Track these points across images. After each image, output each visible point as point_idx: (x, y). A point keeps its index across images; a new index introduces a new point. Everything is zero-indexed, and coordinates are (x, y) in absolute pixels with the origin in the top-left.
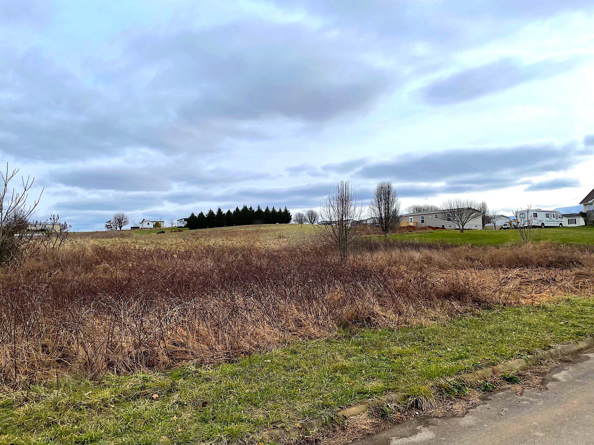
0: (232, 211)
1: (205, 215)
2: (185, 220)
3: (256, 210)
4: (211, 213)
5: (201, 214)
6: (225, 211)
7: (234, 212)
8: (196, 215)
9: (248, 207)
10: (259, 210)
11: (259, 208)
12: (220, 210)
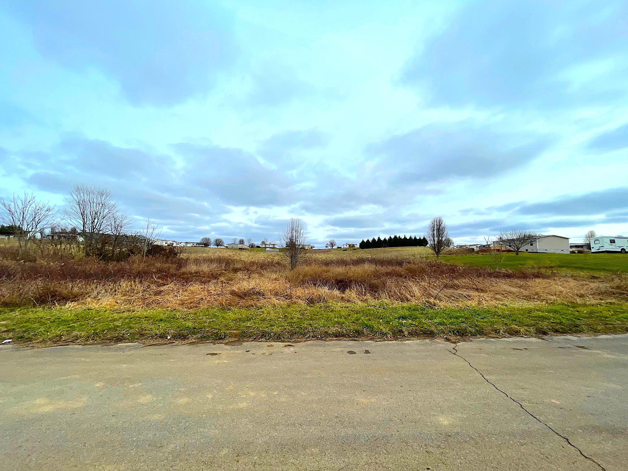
0: (387, 239)
1: (370, 241)
3: (403, 238)
4: (374, 240)
5: (368, 241)
8: (365, 241)
9: (398, 236)
10: (405, 238)
11: (405, 237)
12: (379, 238)
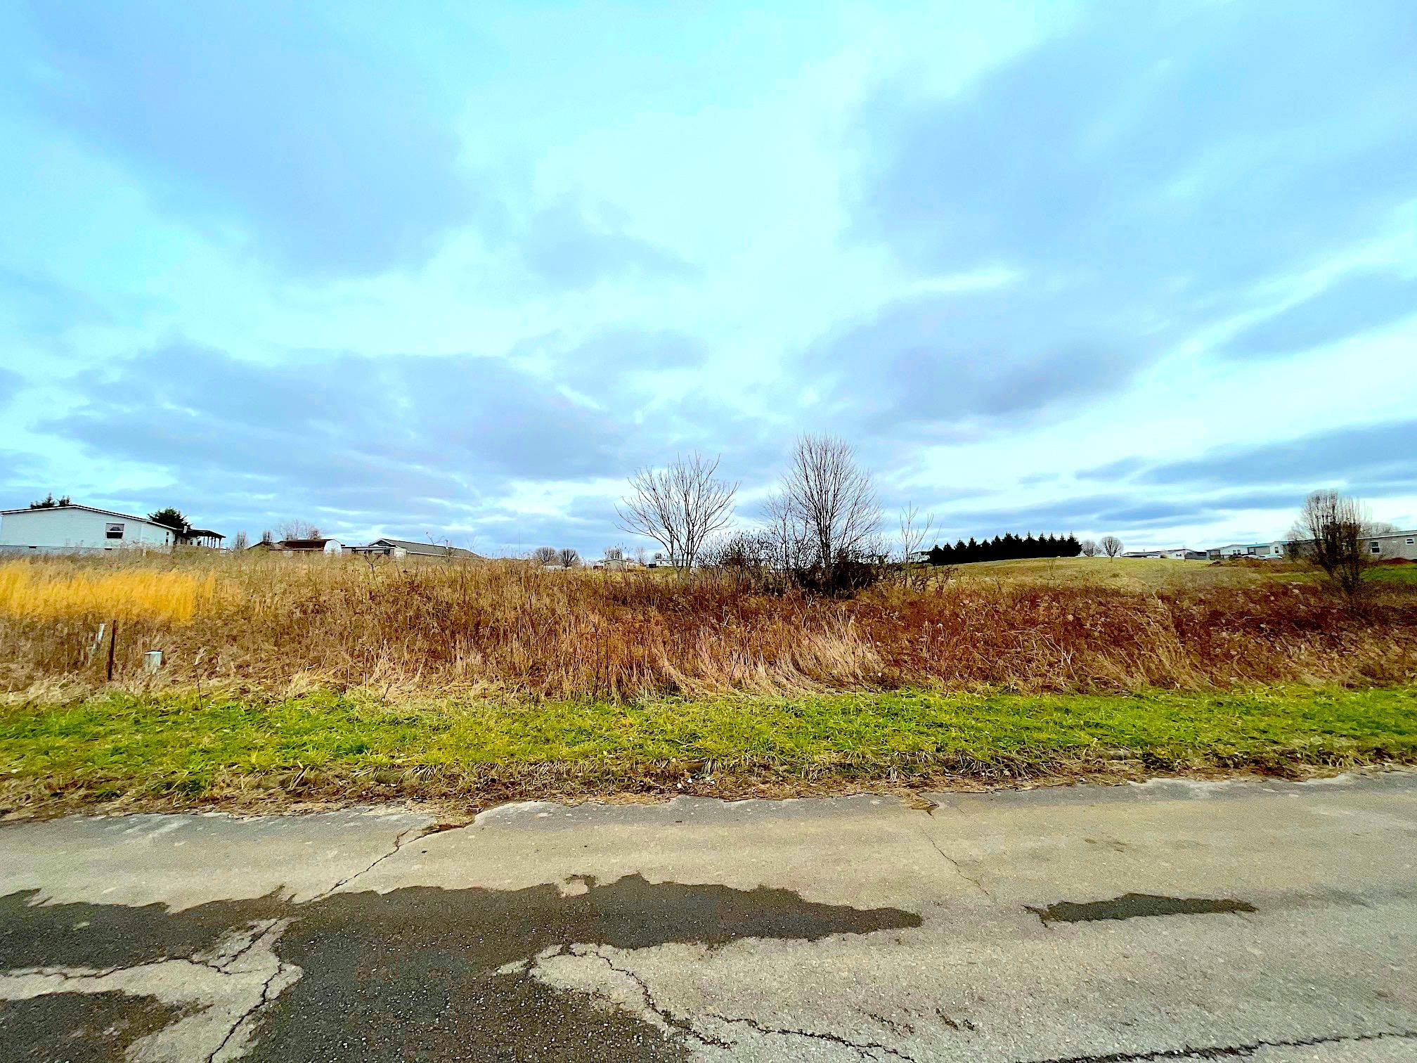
0: (990, 541)
1: (953, 547)
2: (928, 553)
3: (1024, 538)
4: (961, 544)
5: (948, 546)
6: (979, 542)
7: (993, 542)
8: (941, 547)
9: (1013, 536)
10: (1030, 539)
11: (1029, 536)
12: (972, 539)
